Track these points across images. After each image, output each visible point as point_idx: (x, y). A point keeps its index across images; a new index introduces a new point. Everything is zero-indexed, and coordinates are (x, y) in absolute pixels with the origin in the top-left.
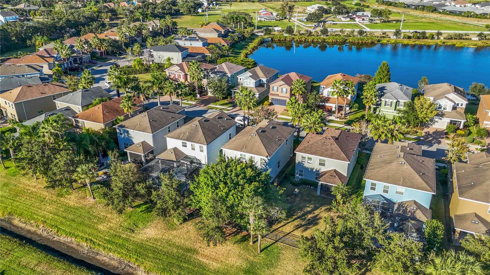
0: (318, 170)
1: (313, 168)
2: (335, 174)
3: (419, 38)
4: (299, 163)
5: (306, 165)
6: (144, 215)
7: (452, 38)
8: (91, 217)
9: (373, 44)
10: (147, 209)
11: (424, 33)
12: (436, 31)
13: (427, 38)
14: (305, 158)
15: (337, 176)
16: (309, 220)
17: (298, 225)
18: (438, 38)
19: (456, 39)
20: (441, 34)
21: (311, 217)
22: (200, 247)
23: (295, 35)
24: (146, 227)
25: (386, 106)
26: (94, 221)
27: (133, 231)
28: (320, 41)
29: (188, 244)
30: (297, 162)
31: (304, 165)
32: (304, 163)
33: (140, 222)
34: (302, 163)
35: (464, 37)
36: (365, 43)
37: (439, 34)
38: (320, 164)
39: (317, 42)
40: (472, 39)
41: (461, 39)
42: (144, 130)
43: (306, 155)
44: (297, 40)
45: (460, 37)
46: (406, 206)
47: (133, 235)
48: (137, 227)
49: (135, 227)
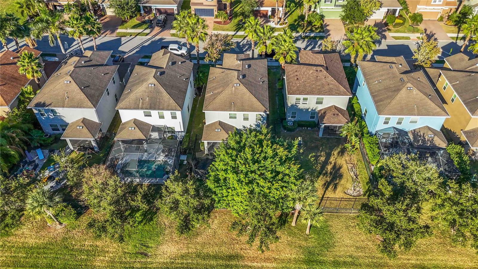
0: (314, 109)
1: (308, 108)
2: (337, 112)
4: (292, 105)
5: (301, 106)
6: (147, 227)
8: (74, 253)
10: (144, 217)
14: (300, 99)
15: (340, 114)
16: (331, 173)
17: (325, 184)
21: (331, 169)
22: (241, 249)
24: (159, 244)
25: (327, 3)
26: (83, 257)
27: (146, 255)
29: (225, 250)
30: (289, 105)
31: (299, 107)
32: (298, 105)
33: (148, 240)
34: (295, 105)
38: (317, 103)
42: (79, 105)
43: (301, 97)
46: (422, 134)
47: (149, 260)
48: (148, 247)
49: (144, 248)
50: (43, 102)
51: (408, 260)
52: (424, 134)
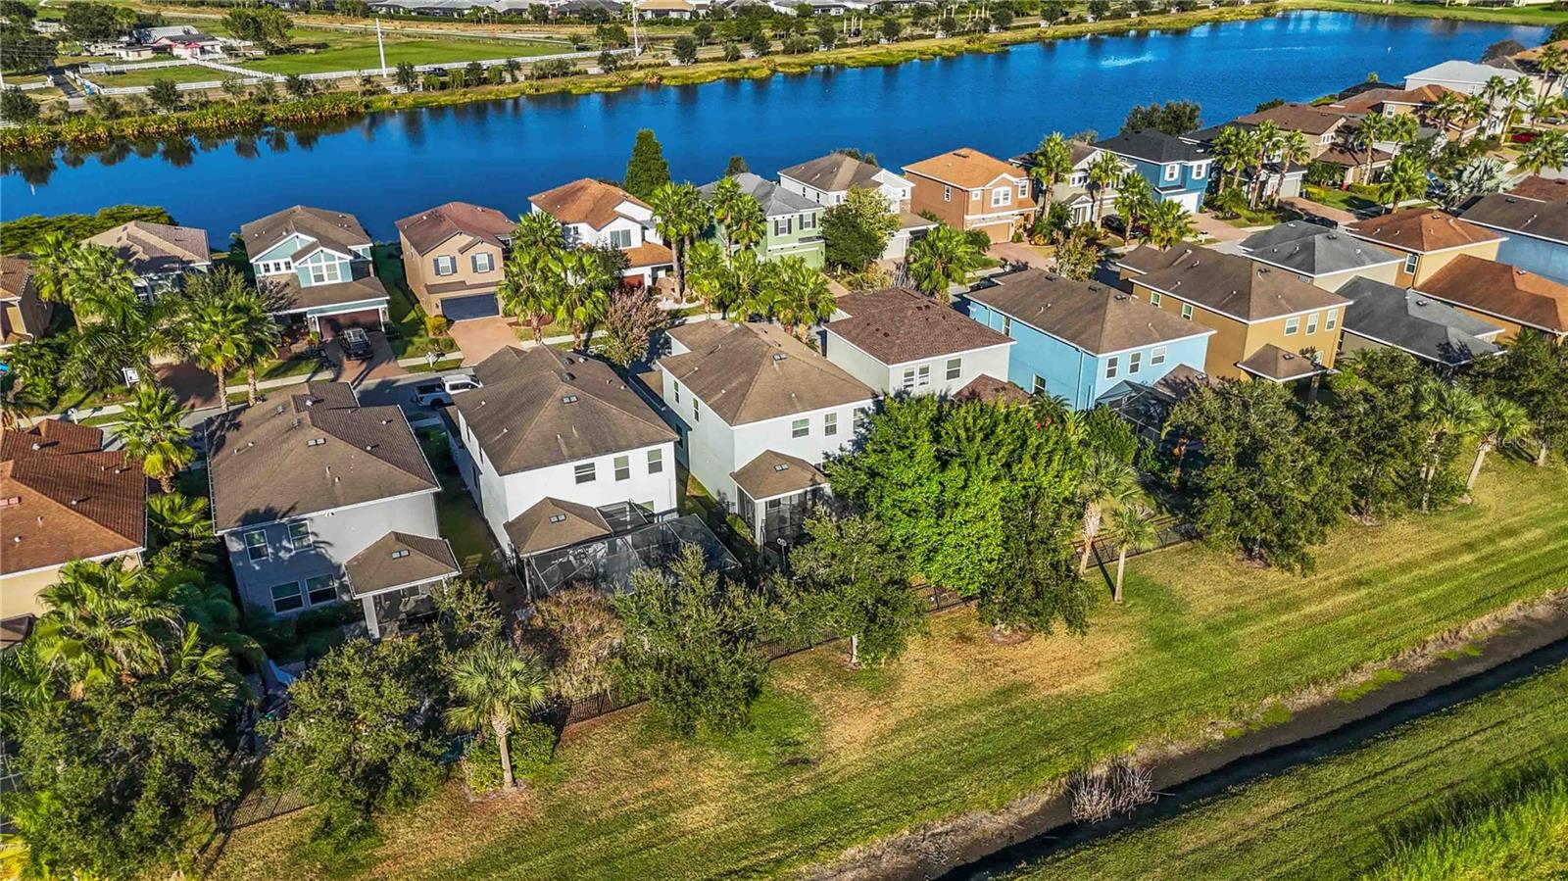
3: (467, 85)
5: (917, 392)
7: (543, 77)
9: (353, 115)
11: (475, 69)
12: (503, 61)
13: (485, 81)
14: (912, 374)
18: (515, 80)
19: (554, 76)
20: (518, 67)
22: (1014, 672)
23: (51, 122)
25: (780, 235)
27: (806, 762)
28: (174, 129)
29: (982, 685)
31: (912, 395)
32: (909, 389)
33: (785, 730)
34: (905, 392)
35: (572, 69)
36: (332, 117)
37: (513, 67)
38: (949, 376)
39: (159, 133)
40: (590, 73)
41: (565, 74)
43: (915, 365)
44: (76, 139)
45: (562, 69)
46: (1184, 379)
47: (821, 769)
48: (798, 744)
49: (791, 749)
50: (262, 509)
51: (1326, 579)
52: (1187, 378)
